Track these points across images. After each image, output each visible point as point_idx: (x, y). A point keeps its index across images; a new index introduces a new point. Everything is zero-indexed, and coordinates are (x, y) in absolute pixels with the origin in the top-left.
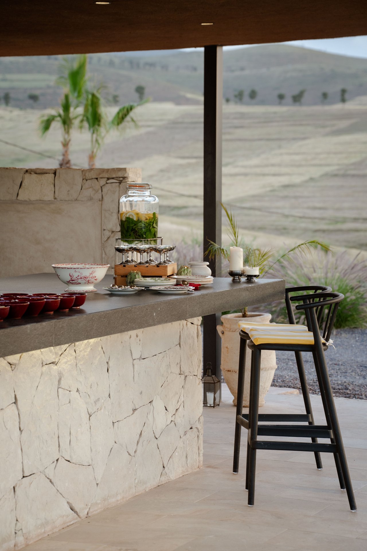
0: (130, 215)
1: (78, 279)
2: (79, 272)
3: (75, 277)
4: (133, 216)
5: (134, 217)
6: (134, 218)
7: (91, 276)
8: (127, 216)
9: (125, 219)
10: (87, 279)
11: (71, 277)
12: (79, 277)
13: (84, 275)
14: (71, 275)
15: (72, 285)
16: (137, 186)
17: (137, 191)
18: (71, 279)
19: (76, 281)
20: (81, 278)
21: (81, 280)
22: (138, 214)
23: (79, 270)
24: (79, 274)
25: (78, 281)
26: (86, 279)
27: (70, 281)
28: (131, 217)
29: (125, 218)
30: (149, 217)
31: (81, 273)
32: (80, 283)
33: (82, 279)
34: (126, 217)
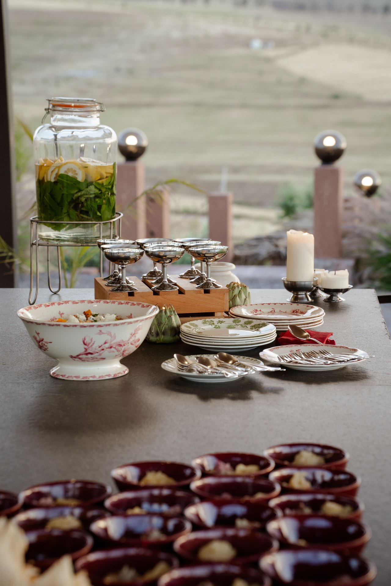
0: (68, 169)
1: (103, 350)
2: (109, 334)
3: (96, 346)
4: (75, 171)
5: (77, 174)
6: (77, 176)
7: (133, 338)
8: (62, 172)
9: (55, 178)
10: (123, 348)
11: (86, 347)
12: (107, 345)
13: (118, 340)
14: (87, 341)
15: (83, 363)
16: (75, 107)
17: (80, 116)
18: (84, 350)
19: (96, 354)
20: (111, 347)
21: (110, 352)
22: (86, 167)
23: (108, 328)
24: (108, 338)
25: (100, 355)
26: (119, 348)
27: (80, 356)
28: (70, 174)
29: (54, 175)
30: (106, 173)
31: (113, 334)
32: (104, 359)
33: (113, 349)
34: (57, 174)
